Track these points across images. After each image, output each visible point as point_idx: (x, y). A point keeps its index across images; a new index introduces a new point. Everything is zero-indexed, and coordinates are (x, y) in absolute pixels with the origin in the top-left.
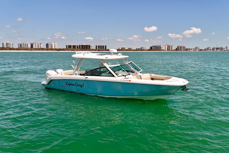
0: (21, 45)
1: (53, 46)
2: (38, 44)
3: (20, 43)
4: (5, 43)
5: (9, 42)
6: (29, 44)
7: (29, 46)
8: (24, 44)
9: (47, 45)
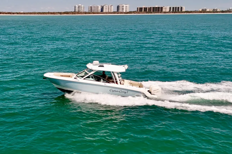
0: (91, 7)
1: (125, 8)
2: (109, 6)
3: (91, 6)
4: (77, 6)
5: (80, 5)
6: (99, 6)
7: (100, 8)
8: (94, 7)
9: (118, 7)
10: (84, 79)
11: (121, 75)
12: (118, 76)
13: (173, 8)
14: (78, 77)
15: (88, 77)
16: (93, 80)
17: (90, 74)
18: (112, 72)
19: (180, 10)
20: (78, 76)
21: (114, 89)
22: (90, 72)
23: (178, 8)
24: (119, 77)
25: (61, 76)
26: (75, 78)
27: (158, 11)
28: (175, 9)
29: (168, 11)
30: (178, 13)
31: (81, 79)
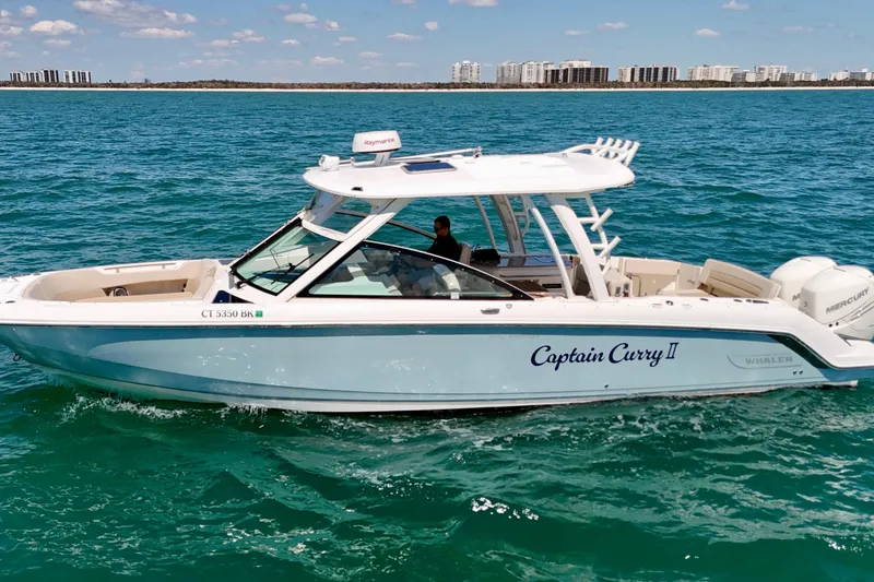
0: (502, 69)
10: (304, 293)
11: (608, 212)
12: (587, 226)
14: (250, 282)
16: (378, 288)
17: (351, 240)
18: (527, 202)
20: (246, 271)
21: (562, 345)
22: (345, 228)
24: (593, 236)
25: (107, 291)
26: (222, 297)
27: (597, 79)
28: (648, 76)
29: (628, 79)
30: (655, 86)
31: (276, 294)
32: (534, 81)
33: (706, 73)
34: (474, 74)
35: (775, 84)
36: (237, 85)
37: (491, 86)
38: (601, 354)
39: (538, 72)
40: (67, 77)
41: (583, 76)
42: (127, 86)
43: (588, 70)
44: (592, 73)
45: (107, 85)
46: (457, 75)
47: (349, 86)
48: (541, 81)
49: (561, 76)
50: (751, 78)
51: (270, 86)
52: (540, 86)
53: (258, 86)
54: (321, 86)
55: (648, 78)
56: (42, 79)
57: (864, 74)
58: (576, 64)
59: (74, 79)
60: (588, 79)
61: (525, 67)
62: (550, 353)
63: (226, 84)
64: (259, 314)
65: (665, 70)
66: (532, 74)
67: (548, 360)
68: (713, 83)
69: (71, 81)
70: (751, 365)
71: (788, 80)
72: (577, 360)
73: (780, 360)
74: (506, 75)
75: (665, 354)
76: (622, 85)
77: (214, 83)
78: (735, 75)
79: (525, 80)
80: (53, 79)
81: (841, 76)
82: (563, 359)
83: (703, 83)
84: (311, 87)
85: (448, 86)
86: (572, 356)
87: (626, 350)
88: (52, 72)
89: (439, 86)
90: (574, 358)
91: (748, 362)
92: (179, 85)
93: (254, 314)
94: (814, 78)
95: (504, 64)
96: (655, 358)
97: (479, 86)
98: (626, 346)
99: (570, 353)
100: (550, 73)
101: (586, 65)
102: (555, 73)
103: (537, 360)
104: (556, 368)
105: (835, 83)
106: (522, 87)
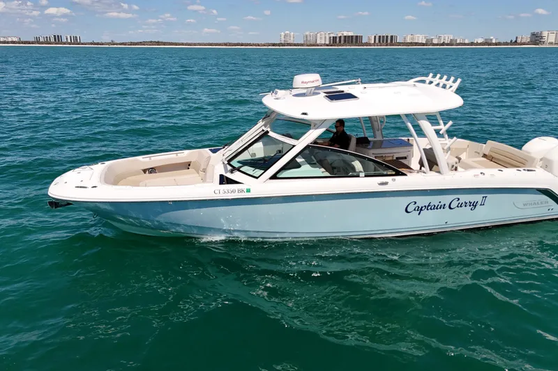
10: (274, 177)
11: (450, 123)
13: (380, 37)
14: (239, 170)
15: (292, 164)
17: (301, 144)
18: (404, 119)
19: (389, 41)
23: (387, 37)
26: (224, 180)
27: (356, 42)
28: (383, 40)
29: (373, 42)
30: (387, 45)
31: (257, 178)
32: (323, 42)
33: (413, 39)
34: (292, 38)
35: (447, 45)
36: (164, 44)
37: (302, 45)
38: (445, 205)
39: (325, 38)
40: (67, 39)
41: (349, 40)
42: (103, 44)
43: (352, 36)
44: (354, 38)
45: (91, 44)
46: (283, 39)
47: (226, 45)
48: (327, 42)
49: (338, 40)
50: (435, 41)
51: (182, 44)
52: (327, 45)
53: (176, 44)
54: (211, 44)
55: (383, 41)
56: (52, 40)
57: (492, 40)
58: (346, 34)
59: (71, 40)
60: (352, 42)
61: (319, 35)
62: (416, 205)
63: (158, 43)
64: (248, 191)
65: (392, 37)
66: (323, 39)
67: (415, 210)
68: (416, 44)
69: (69, 41)
70: (526, 207)
71: (454, 43)
72: (431, 209)
73: (541, 203)
74: (309, 39)
75: (479, 203)
76: (370, 45)
77: (151, 43)
78: (427, 40)
79: (318, 42)
80: (59, 40)
81: (480, 41)
82: (423, 208)
83: (411, 44)
84: (205, 45)
85: (279, 45)
86: (428, 207)
87: (458, 202)
88: (58, 36)
89: (274, 45)
90: (429, 207)
91: (524, 205)
92: (132, 44)
93: (245, 191)
94: (467, 41)
95: (307, 33)
96: (474, 205)
97: (295, 45)
98: (459, 199)
99: (427, 205)
100: (332, 38)
101: (350, 34)
102: (335, 38)
103: (409, 210)
104: (419, 214)
105: (477, 44)
106: (318, 45)
